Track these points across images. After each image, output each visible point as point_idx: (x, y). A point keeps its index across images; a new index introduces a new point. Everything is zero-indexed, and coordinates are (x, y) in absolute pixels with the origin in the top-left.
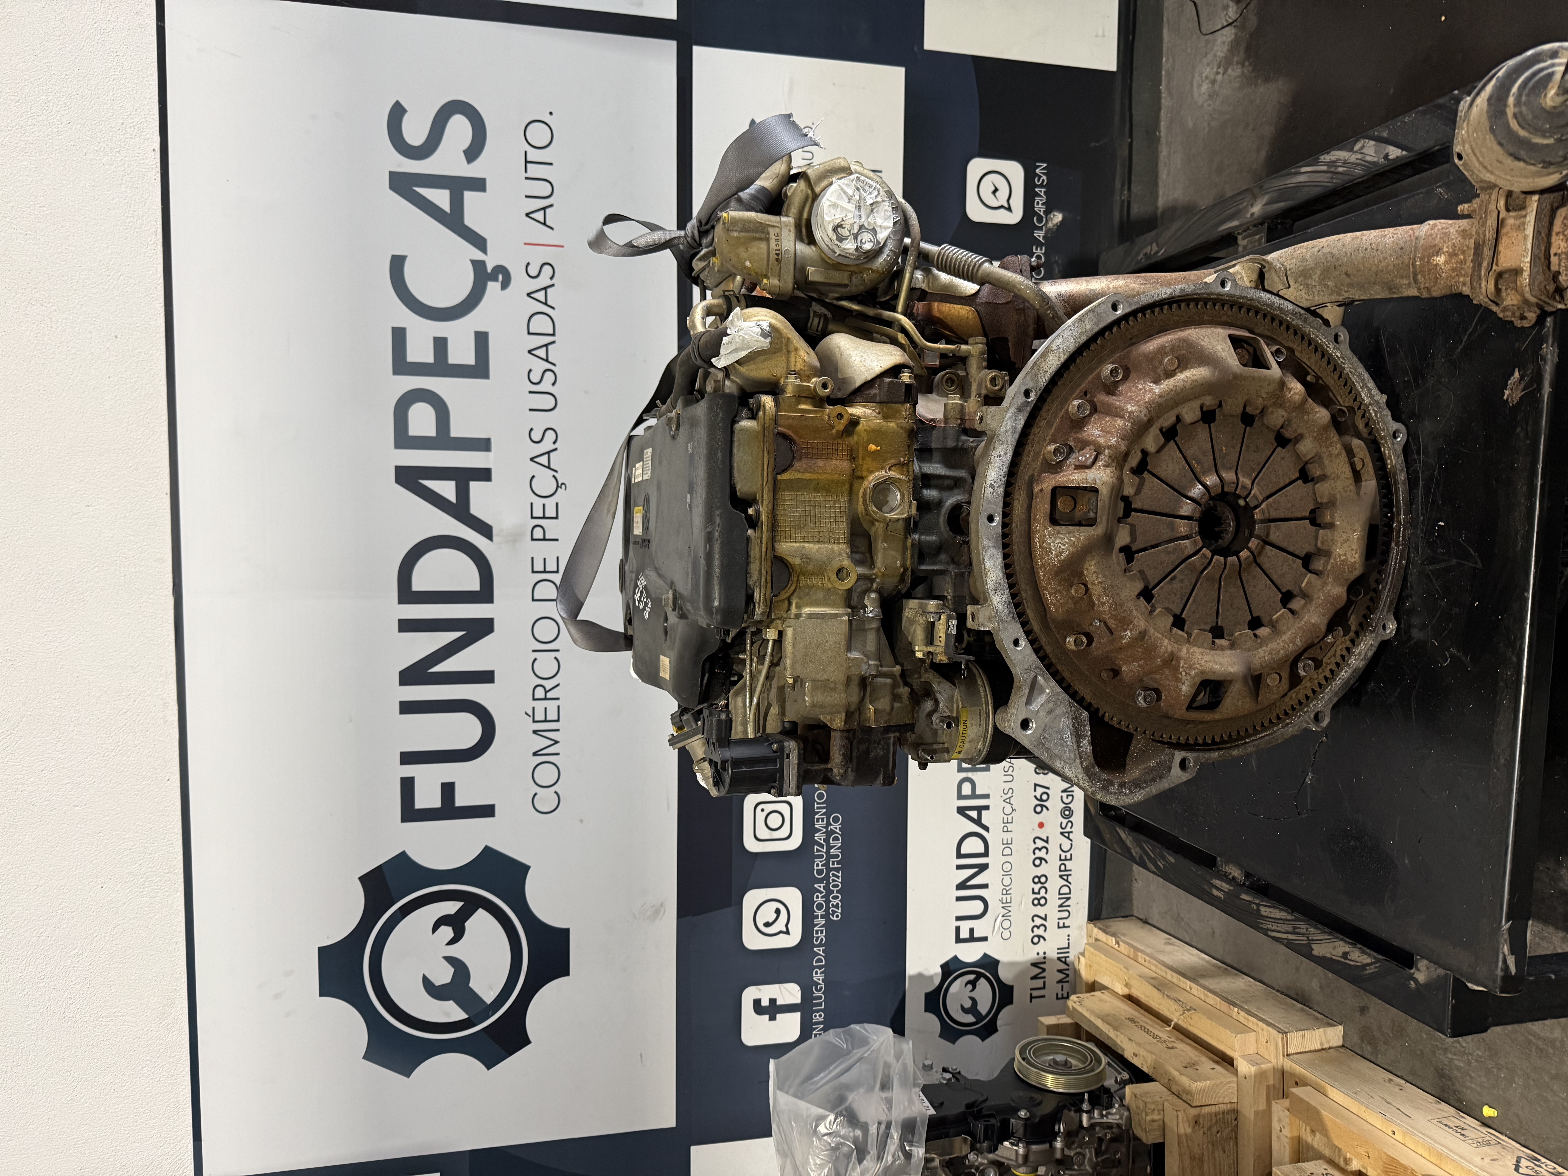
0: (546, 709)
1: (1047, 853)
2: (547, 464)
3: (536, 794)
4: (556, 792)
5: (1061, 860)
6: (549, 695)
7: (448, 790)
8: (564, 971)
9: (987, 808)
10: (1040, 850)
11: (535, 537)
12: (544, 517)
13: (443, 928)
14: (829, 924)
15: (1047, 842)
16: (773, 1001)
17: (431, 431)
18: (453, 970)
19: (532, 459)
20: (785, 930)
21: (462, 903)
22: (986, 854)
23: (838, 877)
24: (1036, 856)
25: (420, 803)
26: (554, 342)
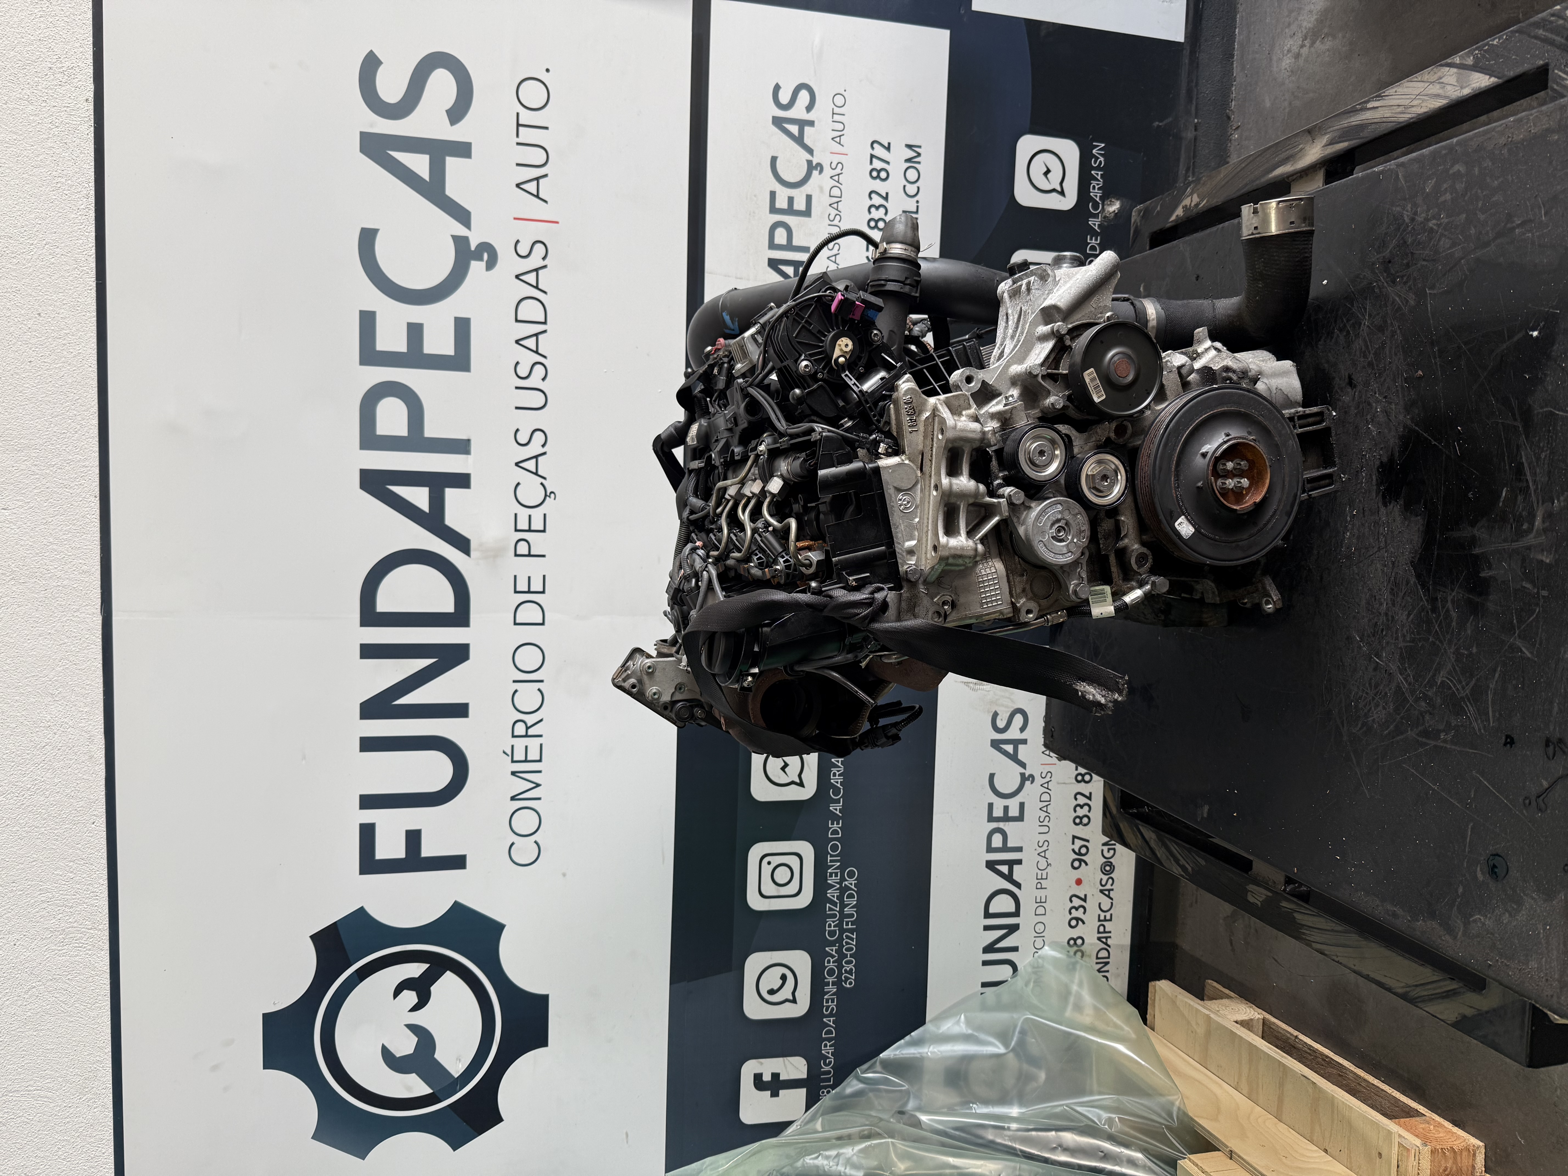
0: (526, 747)
1: (1084, 913)
2: (534, 471)
3: (513, 844)
4: (536, 842)
5: (1099, 920)
6: (531, 732)
7: (413, 838)
8: (543, 1042)
9: (1019, 862)
10: (1077, 909)
11: (518, 553)
12: (530, 530)
13: (405, 993)
14: (841, 992)
15: (1085, 900)
16: (775, 1076)
17: (402, 430)
18: (417, 1039)
19: (517, 464)
20: (791, 998)
21: (428, 965)
22: (1017, 914)
23: (852, 939)
24: (1073, 915)
25: (381, 854)
26: (545, 331)
